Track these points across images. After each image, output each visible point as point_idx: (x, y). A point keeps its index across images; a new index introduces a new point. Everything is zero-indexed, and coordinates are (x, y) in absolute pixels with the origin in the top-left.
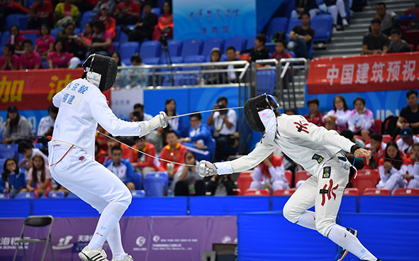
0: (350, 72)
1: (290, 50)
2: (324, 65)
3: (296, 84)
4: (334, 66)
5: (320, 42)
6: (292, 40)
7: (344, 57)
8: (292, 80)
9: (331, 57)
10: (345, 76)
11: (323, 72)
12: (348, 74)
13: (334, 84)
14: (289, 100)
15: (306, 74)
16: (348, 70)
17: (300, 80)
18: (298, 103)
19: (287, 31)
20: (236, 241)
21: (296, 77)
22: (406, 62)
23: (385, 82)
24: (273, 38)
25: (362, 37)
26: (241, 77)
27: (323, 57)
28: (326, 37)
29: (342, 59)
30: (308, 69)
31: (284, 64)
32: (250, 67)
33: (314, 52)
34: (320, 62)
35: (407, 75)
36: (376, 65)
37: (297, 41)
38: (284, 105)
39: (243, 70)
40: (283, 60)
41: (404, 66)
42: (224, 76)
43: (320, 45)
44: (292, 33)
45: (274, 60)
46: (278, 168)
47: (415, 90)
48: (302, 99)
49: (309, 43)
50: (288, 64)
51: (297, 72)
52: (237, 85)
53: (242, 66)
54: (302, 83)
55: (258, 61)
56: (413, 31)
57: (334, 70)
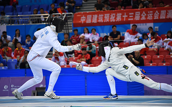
0: (90, 18)
1: (66, 9)
2: (79, 16)
3: (69, 23)
4: (83, 16)
5: (78, 6)
6: (67, 5)
7: (88, 12)
8: (67, 22)
9: (82, 12)
11: (79, 18)
12: (89, 19)
13: (84, 23)
14: (66, 29)
15: (73, 19)
16: (89, 17)
17: (70, 22)
18: (69, 31)
19: (65, 2)
20: (45, 86)
21: (69, 20)
22: (112, 14)
23: (103, 22)
24: (59, 5)
25: (94, 4)
26: (47, 20)
27: (79, 12)
28: (80, 4)
29: (87, 13)
30: (73, 17)
31: (64, 15)
32: (50, 16)
33: (76, 10)
34: (78, 14)
36: (100, 15)
37: (69, 6)
38: (64, 32)
39: (47, 17)
41: (111, 16)
42: (39, 20)
43: (78, 8)
44: (67, 3)
46: (62, 57)
47: (115, 25)
48: (71, 29)
49: (74, 6)
50: (65, 15)
51: (69, 18)
53: (47, 16)
54: (71, 23)
55: (53, 14)
56: (114, 2)
57: (83, 17)
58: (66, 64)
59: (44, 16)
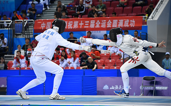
1: (28, 16)
2: (40, 22)
3: (30, 29)
4: (44, 23)
5: (39, 14)
6: (28, 13)
7: (47, 19)
8: (28, 28)
9: (43, 20)
10: (48, 27)
11: (40, 25)
12: (49, 26)
13: (44, 29)
14: (27, 35)
15: (34, 25)
16: (49, 24)
17: (31, 28)
18: (30, 36)
19: (26, 10)
21: (30, 27)
22: (69, 22)
24: (21, 12)
26: (9, 26)
27: (40, 19)
28: (40, 12)
31: (25, 22)
32: (12, 22)
33: (37, 17)
35: (69, 27)
37: (30, 13)
38: (25, 37)
39: (10, 23)
40: (25, 20)
41: (69, 23)
42: (3, 26)
43: (39, 15)
44: (28, 10)
45: (22, 20)
46: (23, 59)
48: (32, 35)
49: (35, 14)
50: (27, 22)
51: (30, 25)
52: (8, 29)
53: (10, 22)
54: (32, 29)
55: (15, 20)
56: (72, 11)
57: (44, 24)
58: (27, 67)
59: (7, 22)
